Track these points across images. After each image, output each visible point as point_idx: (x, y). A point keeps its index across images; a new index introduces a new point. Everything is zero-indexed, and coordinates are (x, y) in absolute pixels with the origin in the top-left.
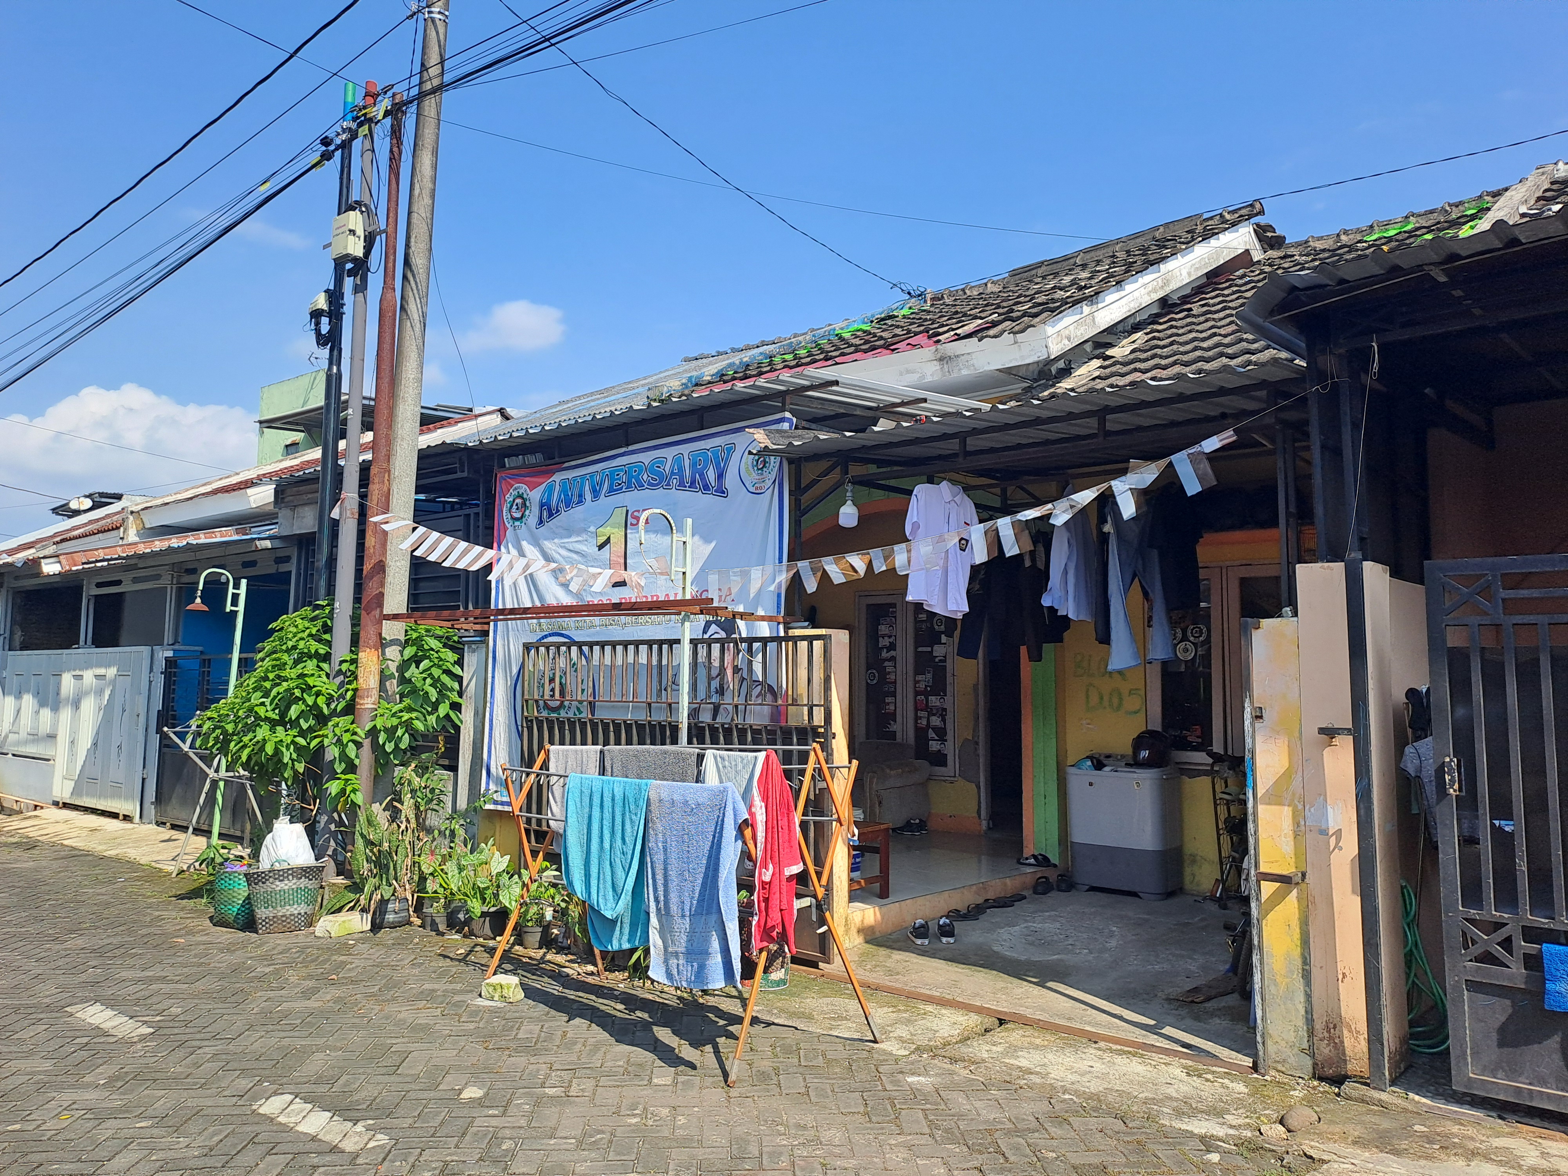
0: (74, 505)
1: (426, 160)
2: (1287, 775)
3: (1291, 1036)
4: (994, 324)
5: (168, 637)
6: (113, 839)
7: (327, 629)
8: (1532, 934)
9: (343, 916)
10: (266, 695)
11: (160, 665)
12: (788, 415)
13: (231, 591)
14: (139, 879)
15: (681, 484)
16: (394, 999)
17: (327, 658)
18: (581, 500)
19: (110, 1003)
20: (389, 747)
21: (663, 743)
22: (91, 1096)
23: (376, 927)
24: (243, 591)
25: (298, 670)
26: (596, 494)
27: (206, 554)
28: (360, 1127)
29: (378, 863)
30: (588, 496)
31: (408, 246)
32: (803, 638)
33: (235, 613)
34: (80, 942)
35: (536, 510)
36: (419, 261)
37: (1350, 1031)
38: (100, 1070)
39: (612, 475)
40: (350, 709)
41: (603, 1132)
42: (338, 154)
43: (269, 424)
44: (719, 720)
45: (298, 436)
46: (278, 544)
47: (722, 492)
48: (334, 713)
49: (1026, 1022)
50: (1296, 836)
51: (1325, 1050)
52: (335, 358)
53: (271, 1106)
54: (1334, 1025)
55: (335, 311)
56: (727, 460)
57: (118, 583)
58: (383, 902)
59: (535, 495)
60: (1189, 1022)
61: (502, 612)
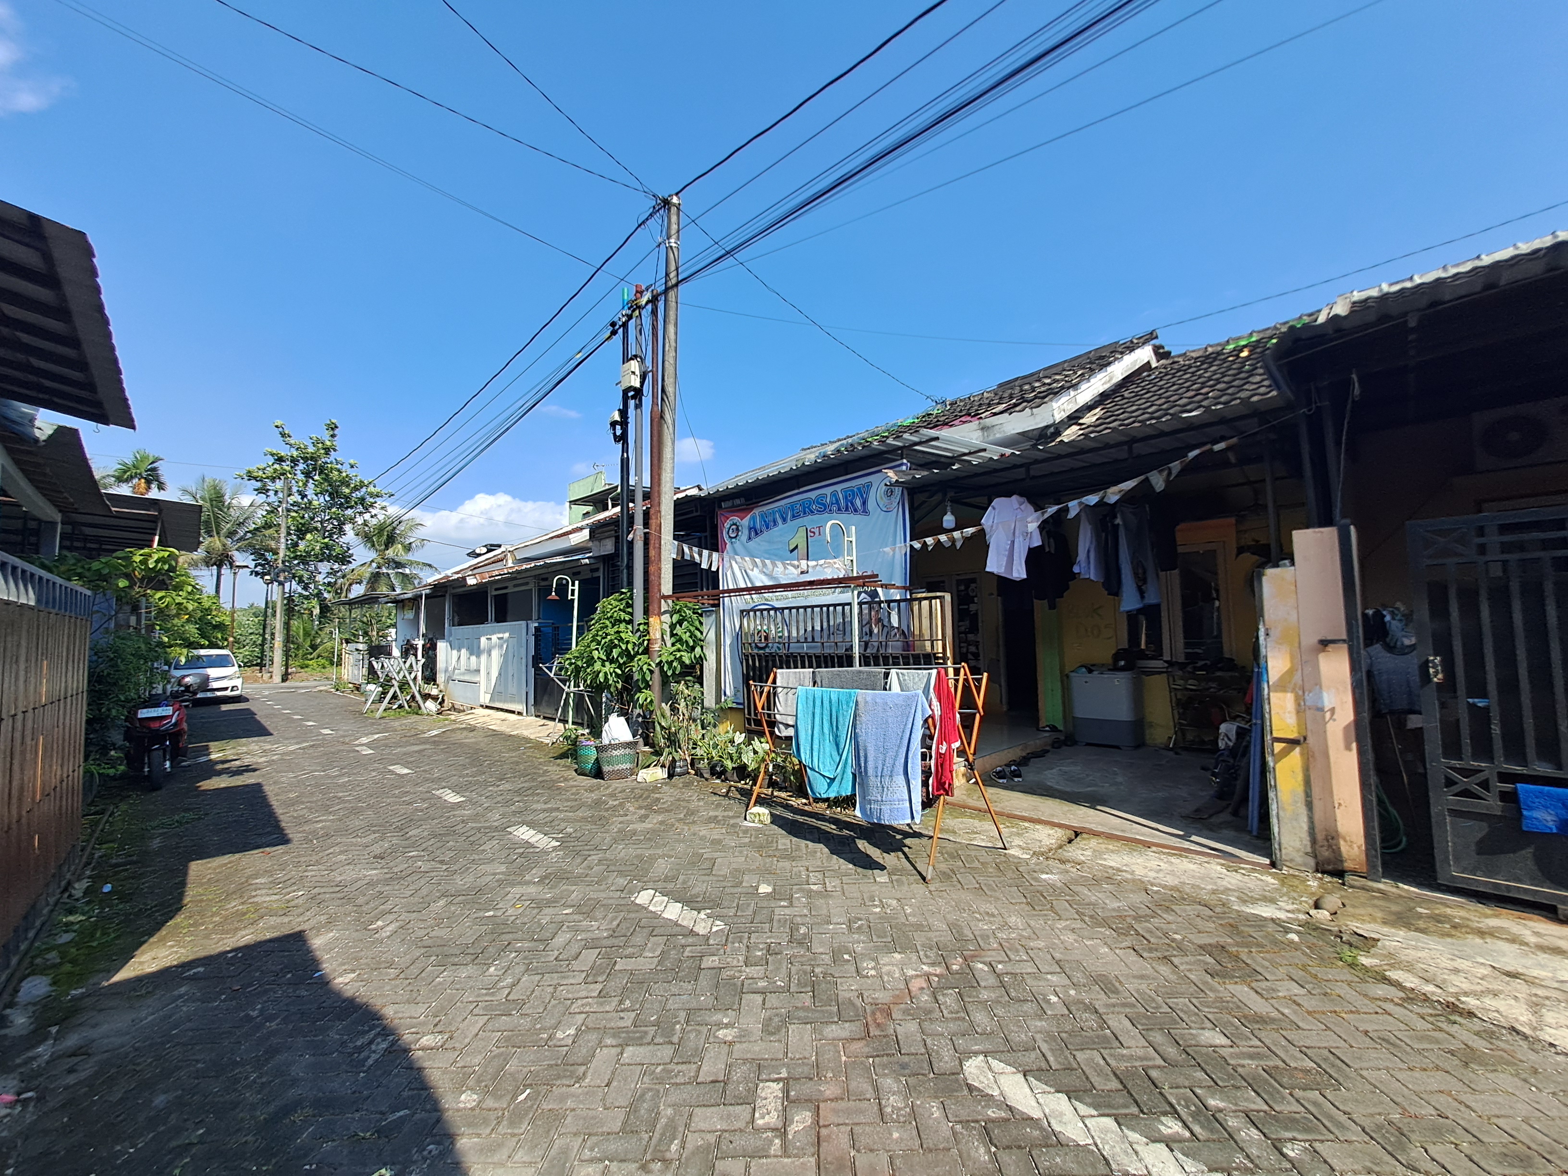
0: (478, 551)
1: (671, 329)
2: (1290, 672)
3: (1298, 844)
4: (1016, 405)
5: (535, 615)
6: (513, 725)
7: (631, 606)
8: (1505, 777)
9: (651, 770)
10: (599, 643)
11: (532, 631)
12: (905, 461)
13: (570, 587)
14: (531, 748)
15: (839, 509)
16: (694, 822)
17: (630, 622)
18: (775, 523)
19: (531, 825)
20: (670, 673)
21: (833, 667)
22: (532, 890)
23: (671, 776)
24: (576, 587)
25: (616, 629)
26: (784, 520)
27: (554, 569)
28: (702, 915)
29: (669, 739)
30: (780, 521)
31: (663, 380)
32: (925, 598)
33: (573, 600)
34: (508, 786)
35: (746, 532)
36: (670, 389)
37: (1345, 841)
38: (534, 871)
39: (792, 507)
40: (647, 651)
41: (860, 919)
42: (621, 331)
43: (574, 502)
44: (868, 651)
45: (589, 508)
46: (593, 561)
47: (865, 512)
48: (637, 653)
49: (1096, 834)
50: (1298, 712)
51: (1326, 853)
52: (625, 449)
53: (643, 898)
54: (1332, 837)
55: (624, 422)
56: (868, 493)
57: (506, 588)
58: (674, 761)
59: (745, 522)
60: (1206, 832)
61: (729, 591)
